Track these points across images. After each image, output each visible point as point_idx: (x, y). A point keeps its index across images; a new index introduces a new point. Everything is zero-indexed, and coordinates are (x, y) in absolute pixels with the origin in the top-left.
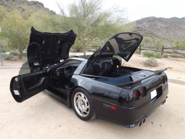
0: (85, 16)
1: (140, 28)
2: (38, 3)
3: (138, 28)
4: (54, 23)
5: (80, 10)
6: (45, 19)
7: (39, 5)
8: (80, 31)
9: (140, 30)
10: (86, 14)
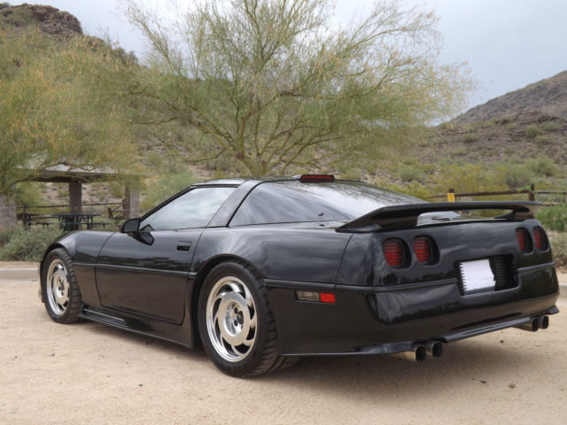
0: (263, 57)
1: (554, 119)
2: (52, 16)
3: (544, 119)
4: (135, 87)
5: (236, 35)
6: (96, 72)
7: (58, 25)
8: (245, 119)
9: (555, 131)
10: (266, 50)
